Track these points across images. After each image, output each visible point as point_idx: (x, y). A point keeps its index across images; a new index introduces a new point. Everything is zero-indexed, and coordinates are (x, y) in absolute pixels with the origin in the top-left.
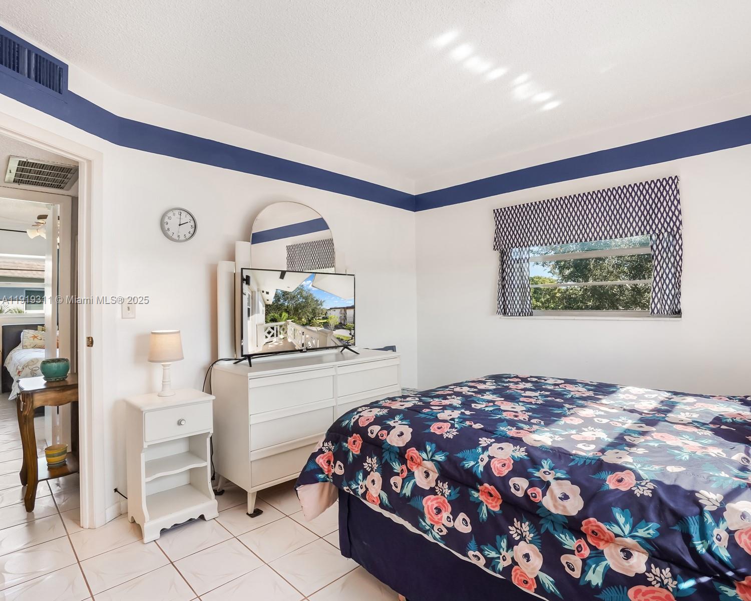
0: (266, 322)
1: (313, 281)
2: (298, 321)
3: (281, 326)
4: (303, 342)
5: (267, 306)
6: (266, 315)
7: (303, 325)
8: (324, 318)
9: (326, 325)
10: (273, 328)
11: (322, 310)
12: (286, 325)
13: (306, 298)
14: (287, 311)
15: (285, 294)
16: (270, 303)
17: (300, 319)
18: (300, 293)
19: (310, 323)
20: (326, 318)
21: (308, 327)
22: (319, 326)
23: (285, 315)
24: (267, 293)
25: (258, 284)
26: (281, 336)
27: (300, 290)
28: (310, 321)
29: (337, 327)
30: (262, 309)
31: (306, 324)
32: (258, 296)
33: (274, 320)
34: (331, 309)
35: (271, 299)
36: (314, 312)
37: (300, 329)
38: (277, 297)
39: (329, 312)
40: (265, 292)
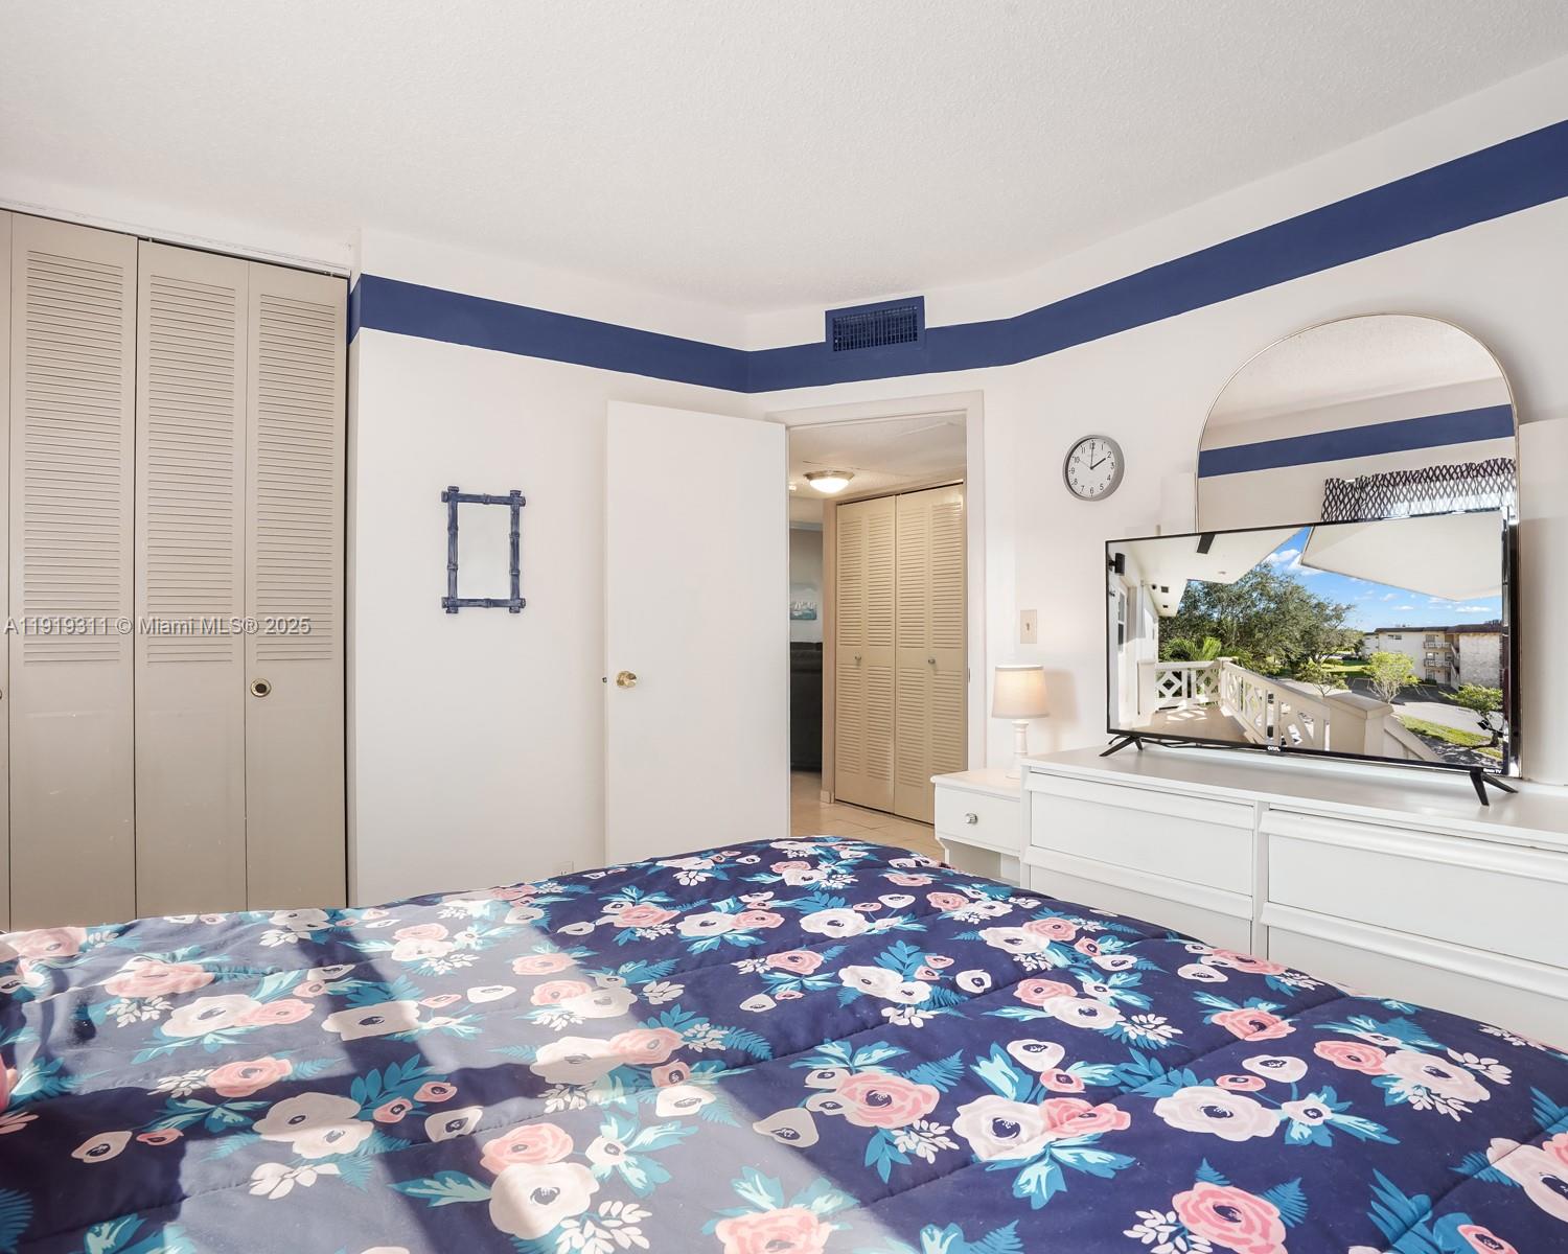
0: (1162, 658)
1: (1304, 550)
2: (1255, 661)
3: (1200, 672)
4: (1269, 724)
5: (1163, 620)
6: (1161, 641)
7: (1271, 675)
8: (1347, 660)
9: (1360, 682)
10: (1178, 675)
11: (1342, 634)
12: (1215, 671)
13: (1281, 600)
14: (1217, 633)
15: (1212, 589)
16: (1172, 612)
17: (1259, 656)
18: (1261, 587)
19: (1293, 669)
20: (1361, 660)
21: (1290, 683)
22: (1331, 683)
23: (1214, 645)
24: (1165, 590)
25: (1142, 570)
26: (1203, 698)
27: (1261, 578)
28: (1294, 665)
29: (1407, 694)
30: (1151, 626)
31: (1282, 674)
32: (1143, 598)
33: (1181, 655)
34: (1380, 631)
35: (1173, 604)
36: (1309, 640)
37: (1260, 685)
38: (1190, 599)
39: (1370, 643)
40: (1159, 589)
